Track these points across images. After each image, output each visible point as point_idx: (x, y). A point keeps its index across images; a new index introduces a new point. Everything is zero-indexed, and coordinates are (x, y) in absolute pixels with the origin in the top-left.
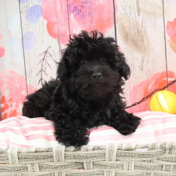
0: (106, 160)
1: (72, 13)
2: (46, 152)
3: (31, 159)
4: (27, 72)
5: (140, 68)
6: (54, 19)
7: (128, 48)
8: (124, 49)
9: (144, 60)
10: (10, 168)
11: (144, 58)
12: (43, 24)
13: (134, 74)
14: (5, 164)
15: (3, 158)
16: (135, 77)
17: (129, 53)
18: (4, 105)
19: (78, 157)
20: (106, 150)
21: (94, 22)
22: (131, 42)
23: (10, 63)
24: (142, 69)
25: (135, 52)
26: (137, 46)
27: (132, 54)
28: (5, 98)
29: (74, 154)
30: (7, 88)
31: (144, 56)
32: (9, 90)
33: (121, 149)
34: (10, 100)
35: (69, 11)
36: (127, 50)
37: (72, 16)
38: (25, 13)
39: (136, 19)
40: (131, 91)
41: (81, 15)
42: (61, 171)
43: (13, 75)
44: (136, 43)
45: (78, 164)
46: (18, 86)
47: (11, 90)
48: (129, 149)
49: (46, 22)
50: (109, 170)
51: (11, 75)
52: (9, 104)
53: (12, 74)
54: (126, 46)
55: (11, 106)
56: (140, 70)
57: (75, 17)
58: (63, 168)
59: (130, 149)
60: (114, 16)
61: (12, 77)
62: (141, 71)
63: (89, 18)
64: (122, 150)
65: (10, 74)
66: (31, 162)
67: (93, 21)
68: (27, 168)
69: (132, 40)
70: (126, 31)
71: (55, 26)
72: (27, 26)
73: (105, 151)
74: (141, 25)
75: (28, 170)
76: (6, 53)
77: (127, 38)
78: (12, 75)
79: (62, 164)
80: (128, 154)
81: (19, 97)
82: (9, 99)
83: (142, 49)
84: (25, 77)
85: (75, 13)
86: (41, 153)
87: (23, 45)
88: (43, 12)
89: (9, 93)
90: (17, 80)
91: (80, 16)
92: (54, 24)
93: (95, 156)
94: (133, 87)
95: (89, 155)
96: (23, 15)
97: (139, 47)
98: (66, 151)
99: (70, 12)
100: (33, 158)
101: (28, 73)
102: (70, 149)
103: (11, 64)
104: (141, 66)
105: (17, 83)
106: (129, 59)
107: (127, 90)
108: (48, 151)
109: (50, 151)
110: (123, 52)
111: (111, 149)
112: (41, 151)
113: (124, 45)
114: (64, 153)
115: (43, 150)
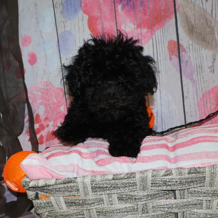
0: (206, 185)
1: (120, 4)
2: (127, 178)
3: (108, 189)
5: (210, 69)
6: (96, 13)
7: (194, 44)
8: (189, 45)
9: (215, 59)
10: (81, 201)
11: (215, 56)
12: (83, 20)
13: (203, 78)
14: (75, 196)
15: (72, 189)
16: (204, 81)
17: (195, 51)
18: (39, 126)
19: (170, 183)
20: (207, 173)
21: (148, 13)
22: (197, 36)
23: (44, 72)
24: (214, 70)
25: (203, 49)
26: (205, 41)
27: (199, 53)
28: (40, 117)
30: (41, 104)
31: (215, 54)
32: (44, 105)
34: (46, 119)
35: (115, 1)
36: (193, 46)
37: (119, 7)
38: (60, 8)
39: (203, 6)
40: (199, 99)
41: (130, 5)
42: (147, 202)
43: (48, 88)
44: (204, 37)
45: (168, 193)
46: (55, 101)
47: (46, 106)
49: (86, 17)
50: (209, 199)
52: (45, 124)
53: (47, 86)
54: (191, 42)
55: (48, 126)
56: (210, 72)
57: (123, 9)
58: (150, 198)
60: (173, 4)
61: (47, 89)
62: (212, 73)
63: (141, 8)
65: (44, 86)
66: (108, 192)
67: (146, 12)
68: (102, 200)
69: (198, 33)
70: (191, 22)
71: (99, 21)
72: (63, 24)
73: (205, 174)
74: (210, 12)
75: (104, 203)
76: (38, 60)
77: (192, 31)
78: (46, 88)
79: (149, 194)
81: (57, 114)
82: (44, 118)
83: (212, 45)
84: (63, 89)
85: (124, 4)
87: (59, 49)
88: (83, 5)
89: (44, 109)
90: (53, 93)
91: (129, 7)
92: (97, 19)
93: (192, 182)
94: (201, 94)
95: (184, 180)
96: (57, 10)
97: (208, 43)
98: (153, 176)
99: (116, 3)
100: (111, 187)
102: (158, 173)
103: (45, 74)
104: (211, 66)
105: (54, 97)
106: (196, 59)
107: (194, 98)
108: (130, 178)
109: (132, 177)
110: (187, 50)
111: (213, 172)
112: (120, 178)
113: (189, 40)
114: (150, 179)
115: (123, 176)
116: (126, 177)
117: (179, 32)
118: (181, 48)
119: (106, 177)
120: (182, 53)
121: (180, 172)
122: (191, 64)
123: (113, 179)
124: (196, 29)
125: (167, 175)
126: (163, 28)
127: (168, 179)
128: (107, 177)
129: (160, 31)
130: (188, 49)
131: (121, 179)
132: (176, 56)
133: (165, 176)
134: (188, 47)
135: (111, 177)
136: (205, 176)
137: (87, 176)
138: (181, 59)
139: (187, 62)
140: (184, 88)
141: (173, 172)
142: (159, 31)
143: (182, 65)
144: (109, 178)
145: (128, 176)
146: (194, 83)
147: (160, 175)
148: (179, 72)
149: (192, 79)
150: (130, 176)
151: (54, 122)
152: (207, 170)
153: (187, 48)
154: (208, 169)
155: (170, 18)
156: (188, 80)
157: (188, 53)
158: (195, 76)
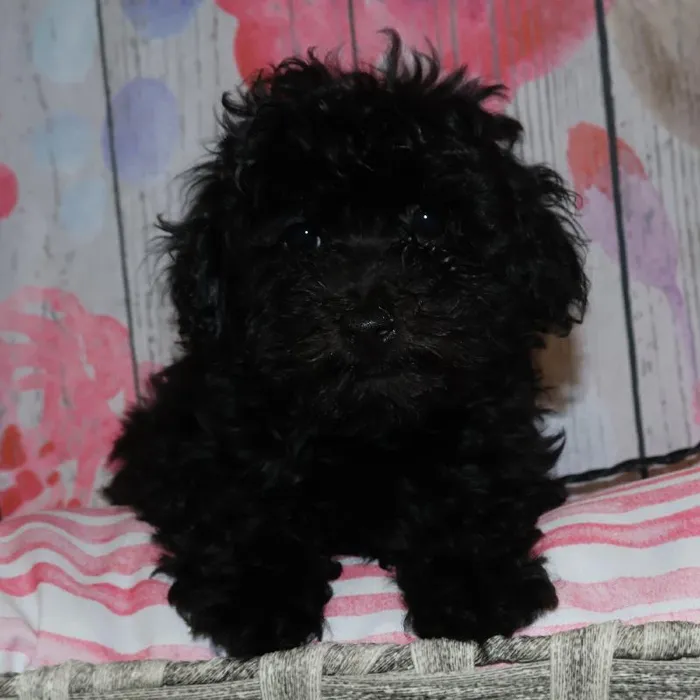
2: (223, 679)
4: (137, 295)
6: (273, 9)
7: (676, 142)
8: (657, 148)
12: (214, 36)
18: (19, 478)
20: (553, 662)
21: (488, 11)
22: (691, 110)
23: (47, 248)
28: (23, 441)
29: (374, 689)
30: (28, 383)
32: (42, 392)
33: (633, 652)
34: (48, 448)
36: (672, 153)
43: (60, 315)
46: (90, 372)
47: (50, 392)
48: (681, 651)
49: (229, 25)
51: (49, 316)
52: (42, 471)
53: (56, 306)
54: (663, 134)
55: (54, 479)
59: (689, 652)
61: (56, 322)
64: (638, 657)
65: (44, 307)
67: (480, 7)
69: (693, 97)
70: (663, 50)
71: (281, 42)
72: (130, 49)
73: (549, 668)
76: (24, 198)
77: (669, 87)
78: (54, 316)
80: (677, 681)
81: (93, 429)
82: (40, 444)
84: (124, 322)
86: (194, 687)
87: (113, 152)
89: (39, 406)
90: (80, 338)
95: (458, 690)
98: (330, 671)
101: (142, 301)
102: (355, 659)
103: (49, 255)
105: (84, 358)
106: (687, 204)
107: (680, 370)
108: (236, 678)
109: (244, 673)
110: (650, 166)
111: (577, 657)
112: (194, 677)
113: (655, 128)
114: (318, 682)
115: (208, 671)
116: (220, 675)
117: (615, 90)
118: (622, 155)
119: (135, 675)
120: (628, 180)
121: (445, 657)
122: (665, 223)
123: (168, 682)
124: (687, 79)
125: (391, 667)
126: (546, 73)
127: (390, 685)
128: (140, 674)
129: (538, 87)
130: (654, 165)
131: (199, 682)
132: (603, 190)
133: (381, 671)
134: (654, 155)
135: (157, 673)
136: (544, 672)
137: (57, 667)
138: (623, 202)
139: (649, 216)
140: (637, 325)
141: (414, 656)
142: (532, 84)
143: (627, 227)
144: (148, 676)
145: (227, 669)
146: (680, 303)
147: (361, 667)
148: (616, 256)
149: (670, 289)
150: (235, 669)
151: (82, 460)
152: (554, 651)
153: (649, 157)
154: (559, 644)
155: (579, 35)
156: (656, 293)
157: (655, 182)
158: (681, 278)
